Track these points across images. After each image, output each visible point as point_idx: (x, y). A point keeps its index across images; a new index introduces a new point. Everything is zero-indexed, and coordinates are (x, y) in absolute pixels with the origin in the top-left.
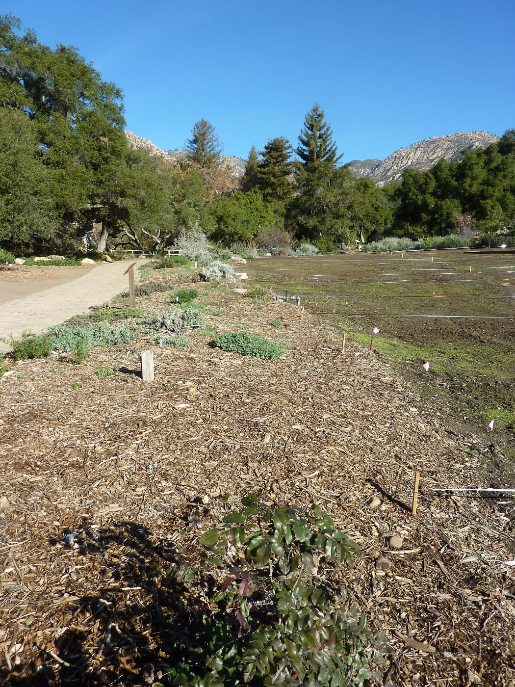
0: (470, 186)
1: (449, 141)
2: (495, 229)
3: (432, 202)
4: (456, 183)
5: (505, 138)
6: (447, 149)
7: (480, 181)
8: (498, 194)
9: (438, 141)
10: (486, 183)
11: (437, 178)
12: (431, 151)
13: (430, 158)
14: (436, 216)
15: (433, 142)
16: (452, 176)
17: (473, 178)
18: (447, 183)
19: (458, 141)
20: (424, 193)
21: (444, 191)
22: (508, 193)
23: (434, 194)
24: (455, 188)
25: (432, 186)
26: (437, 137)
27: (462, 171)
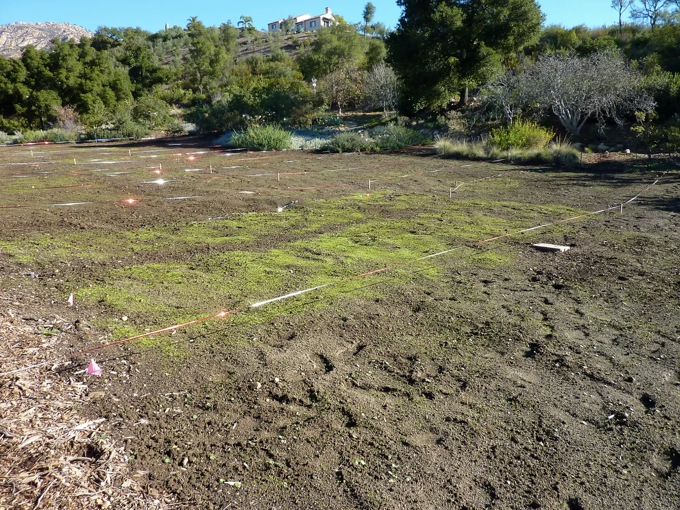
0: (67, 78)
1: (40, 29)
2: (99, 123)
3: (26, 92)
4: (51, 74)
5: (98, 34)
6: (39, 38)
7: (77, 73)
8: (98, 89)
9: (27, 27)
10: (83, 76)
11: (28, 66)
12: (20, 37)
13: (20, 45)
14: (33, 108)
15: (21, 28)
16: (46, 66)
17: (69, 70)
18: (40, 72)
19: (50, 29)
20: (14, 81)
21: (37, 81)
22: (107, 88)
23: (26, 83)
24: (50, 79)
25: (23, 74)
26: (25, 23)
27: (55, 61)
